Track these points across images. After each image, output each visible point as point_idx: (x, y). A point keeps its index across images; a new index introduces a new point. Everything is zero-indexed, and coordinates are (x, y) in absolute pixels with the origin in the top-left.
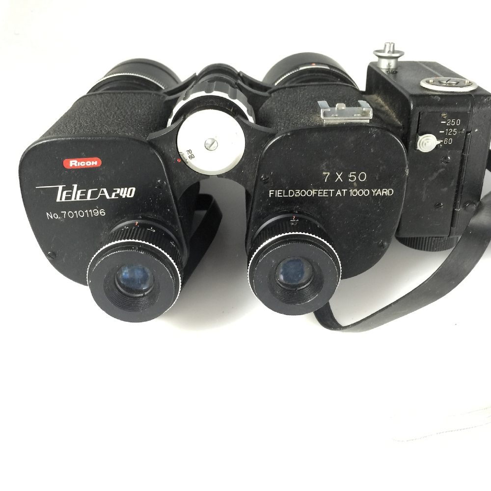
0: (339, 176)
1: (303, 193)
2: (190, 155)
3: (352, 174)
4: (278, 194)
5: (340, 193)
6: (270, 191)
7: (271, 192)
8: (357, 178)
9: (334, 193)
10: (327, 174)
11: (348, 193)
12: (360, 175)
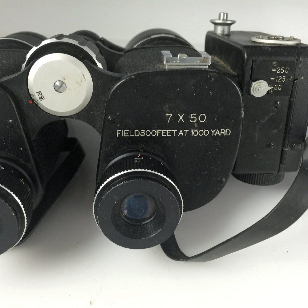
0: (181, 118)
1: (148, 133)
2: (40, 96)
3: (193, 116)
4: (125, 133)
5: (182, 133)
6: (117, 131)
7: (118, 132)
8: (198, 120)
9: (177, 133)
10: (170, 116)
11: (189, 133)
12: (200, 116)
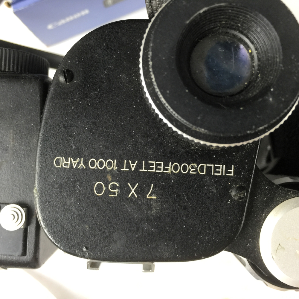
0: (133, 191)
1: (185, 168)
3: (114, 193)
4: (221, 170)
5: (131, 165)
6: (232, 174)
7: (230, 173)
8: (107, 186)
9: (139, 166)
10: (151, 195)
11: (120, 165)
12: (103, 191)
